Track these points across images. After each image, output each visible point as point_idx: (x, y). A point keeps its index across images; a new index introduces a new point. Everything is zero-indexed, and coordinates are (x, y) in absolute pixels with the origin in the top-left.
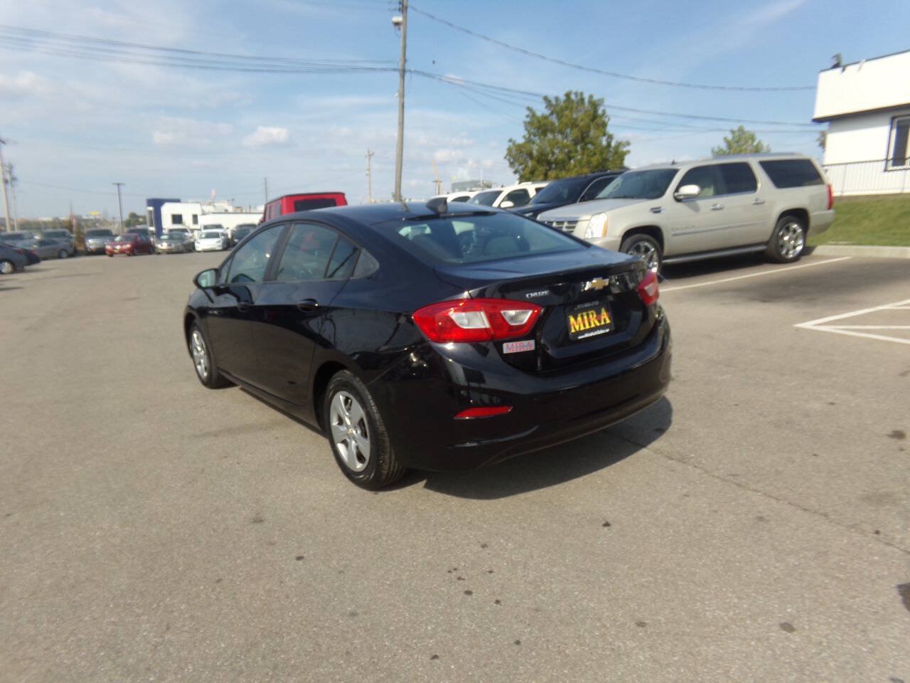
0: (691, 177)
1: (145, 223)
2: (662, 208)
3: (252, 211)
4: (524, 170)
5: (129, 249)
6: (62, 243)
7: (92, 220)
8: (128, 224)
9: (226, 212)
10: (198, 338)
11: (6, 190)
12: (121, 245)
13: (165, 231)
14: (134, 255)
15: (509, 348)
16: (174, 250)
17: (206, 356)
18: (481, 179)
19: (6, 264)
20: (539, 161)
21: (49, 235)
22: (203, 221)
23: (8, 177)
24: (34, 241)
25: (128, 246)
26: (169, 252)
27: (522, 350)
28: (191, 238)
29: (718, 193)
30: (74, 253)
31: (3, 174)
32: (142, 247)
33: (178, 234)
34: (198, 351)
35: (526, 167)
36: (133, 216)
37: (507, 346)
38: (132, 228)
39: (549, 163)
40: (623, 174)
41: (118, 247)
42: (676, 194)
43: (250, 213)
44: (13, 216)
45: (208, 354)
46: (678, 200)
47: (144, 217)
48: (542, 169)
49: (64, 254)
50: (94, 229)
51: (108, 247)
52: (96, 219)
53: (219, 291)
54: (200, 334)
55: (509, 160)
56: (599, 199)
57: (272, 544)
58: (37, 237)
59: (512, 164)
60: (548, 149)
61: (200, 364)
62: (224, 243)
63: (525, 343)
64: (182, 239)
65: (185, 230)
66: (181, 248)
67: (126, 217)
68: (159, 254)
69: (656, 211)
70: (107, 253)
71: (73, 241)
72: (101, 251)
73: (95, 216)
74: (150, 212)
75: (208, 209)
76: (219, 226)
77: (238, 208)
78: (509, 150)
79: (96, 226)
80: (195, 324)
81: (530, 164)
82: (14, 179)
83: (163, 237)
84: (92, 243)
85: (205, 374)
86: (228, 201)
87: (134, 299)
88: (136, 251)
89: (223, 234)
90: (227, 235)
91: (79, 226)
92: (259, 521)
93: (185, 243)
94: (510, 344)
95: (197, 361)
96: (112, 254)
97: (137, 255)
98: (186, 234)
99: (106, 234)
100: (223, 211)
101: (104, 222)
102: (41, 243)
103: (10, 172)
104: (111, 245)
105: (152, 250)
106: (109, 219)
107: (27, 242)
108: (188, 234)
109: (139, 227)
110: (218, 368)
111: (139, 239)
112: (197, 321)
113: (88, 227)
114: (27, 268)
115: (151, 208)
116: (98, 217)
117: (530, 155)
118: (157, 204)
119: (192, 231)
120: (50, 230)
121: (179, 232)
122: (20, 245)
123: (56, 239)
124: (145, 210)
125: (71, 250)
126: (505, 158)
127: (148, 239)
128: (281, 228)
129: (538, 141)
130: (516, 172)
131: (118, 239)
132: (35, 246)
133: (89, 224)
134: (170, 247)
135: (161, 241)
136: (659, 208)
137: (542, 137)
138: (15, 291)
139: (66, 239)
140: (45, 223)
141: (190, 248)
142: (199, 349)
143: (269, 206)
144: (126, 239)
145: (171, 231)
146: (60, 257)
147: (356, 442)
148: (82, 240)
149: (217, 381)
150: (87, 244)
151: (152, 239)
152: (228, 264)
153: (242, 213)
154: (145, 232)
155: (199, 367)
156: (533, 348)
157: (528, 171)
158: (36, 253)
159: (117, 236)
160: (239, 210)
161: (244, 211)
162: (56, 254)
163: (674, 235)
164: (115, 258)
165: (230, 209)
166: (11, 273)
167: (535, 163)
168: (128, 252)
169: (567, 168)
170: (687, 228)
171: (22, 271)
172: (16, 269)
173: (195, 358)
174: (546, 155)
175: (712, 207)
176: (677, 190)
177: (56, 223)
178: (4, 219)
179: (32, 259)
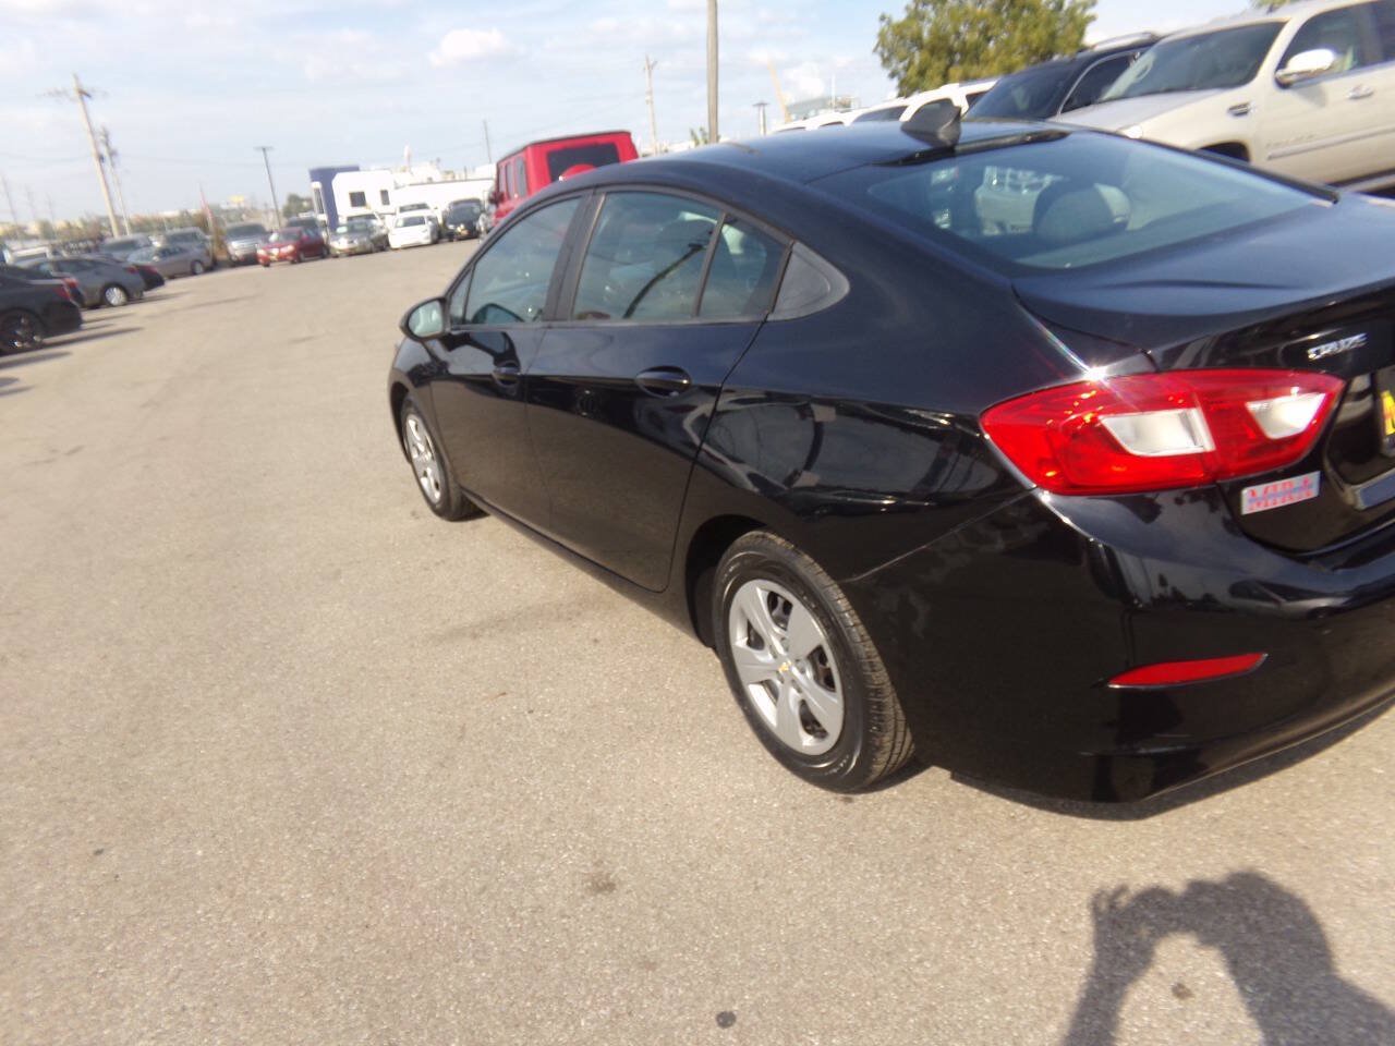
0: (1309, 36)
1: (311, 209)
2: (1252, 105)
3: (469, 177)
4: (906, 69)
5: (292, 254)
6: (195, 251)
7: (234, 210)
8: (288, 212)
9: (431, 181)
10: (416, 427)
11: (103, 171)
12: (279, 248)
13: (342, 220)
14: (300, 261)
15: (1254, 499)
16: (358, 250)
17: (435, 463)
18: (833, 94)
19: (115, 290)
20: (933, 51)
21: (173, 239)
22: (398, 199)
23: (104, 151)
24: (153, 250)
25: (290, 248)
26: (351, 253)
27: (1288, 502)
28: (382, 227)
29: (1363, 62)
30: (214, 266)
31: (96, 145)
32: (311, 249)
33: (361, 224)
34: (419, 451)
35: (911, 63)
36: (294, 199)
37: (1253, 493)
38: (294, 218)
39: (951, 52)
40: (1155, 46)
41: (275, 251)
42: (1280, 73)
43: (466, 180)
44: (119, 212)
45: (439, 458)
46: (1283, 85)
47: (309, 200)
48: (938, 65)
49: (199, 268)
50: (240, 224)
51: (261, 252)
52: (241, 209)
53: (450, 342)
54: (419, 421)
55: (882, 55)
56: (1111, 100)
57: (650, 966)
58: (157, 244)
59: (886, 61)
60: (949, 27)
61: (425, 474)
62: (432, 233)
63: (1297, 481)
64: (368, 230)
65: (371, 217)
66: (369, 246)
67: (283, 202)
68: (336, 257)
69: (1240, 111)
70: (261, 261)
71: (209, 246)
72: (250, 260)
73: (239, 204)
74: (317, 191)
75: (404, 179)
76: (422, 206)
77: (448, 173)
78: (882, 35)
79: (242, 220)
80: (410, 404)
81: (918, 57)
82: (112, 154)
83: (340, 230)
84: (237, 247)
85: (437, 495)
86: (431, 162)
87: (304, 340)
88: (302, 256)
89: (430, 219)
90: (436, 219)
91: (217, 221)
92: (603, 886)
93: (372, 236)
94: (1259, 489)
95: (420, 473)
96: (267, 263)
97: (304, 261)
98: (374, 222)
99: (254, 231)
100: (425, 181)
101: (252, 212)
102: (164, 253)
103: (107, 144)
104: (264, 249)
105: (325, 253)
106: (260, 207)
107: (143, 252)
108: (377, 223)
109: (303, 216)
110: (462, 488)
111: (305, 235)
112: (413, 394)
113: (230, 221)
114: (147, 294)
115: (318, 185)
116: (243, 205)
117: (917, 41)
118: (325, 176)
119: (382, 217)
120: (177, 231)
121: (364, 220)
122: (134, 258)
123: (184, 245)
124: (310, 189)
125: (208, 261)
126: (875, 50)
127: (318, 235)
128: (575, 204)
129: (932, 15)
130: (892, 75)
131: (273, 238)
132: (155, 258)
133: (232, 217)
134: (351, 246)
135: (336, 236)
136: (1245, 105)
137: (939, 5)
138: (127, 336)
139: (197, 244)
140: (169, 220)
141: (382, 245)
142: (422, 448)
143: (503, 165)
144: (286, 236)
145: (350, 219)
146: (193, 273)
147: (799, 691)
148: (222, 245)
149: (459, 507)
150: (230, 249)
151: (324, 235)
152: (463, 287)
153: (454, 181)
154: (311, 224)
155: (424, 481)
156: (1314, 492)
157: (913, 71)
158: (157, 270)
159: (272, 232)
160: (450, 177)
161: (457, 178)
162: (189, 269)
163: (1270, 158)
164: (275, 269)
165: (437, 177)
166: (124, 304)
167: (926, 54)
168: (290, 258)
169: (982, 57)
170: (1298, 140)
171: (141, 300)
172: (131, 298)
173: (415, 463)
174: (944, 38)
175: (1351, 94)
176: (1283, 64)
177: (185, 218)
178: (107, 219)
179: (152, 279)
